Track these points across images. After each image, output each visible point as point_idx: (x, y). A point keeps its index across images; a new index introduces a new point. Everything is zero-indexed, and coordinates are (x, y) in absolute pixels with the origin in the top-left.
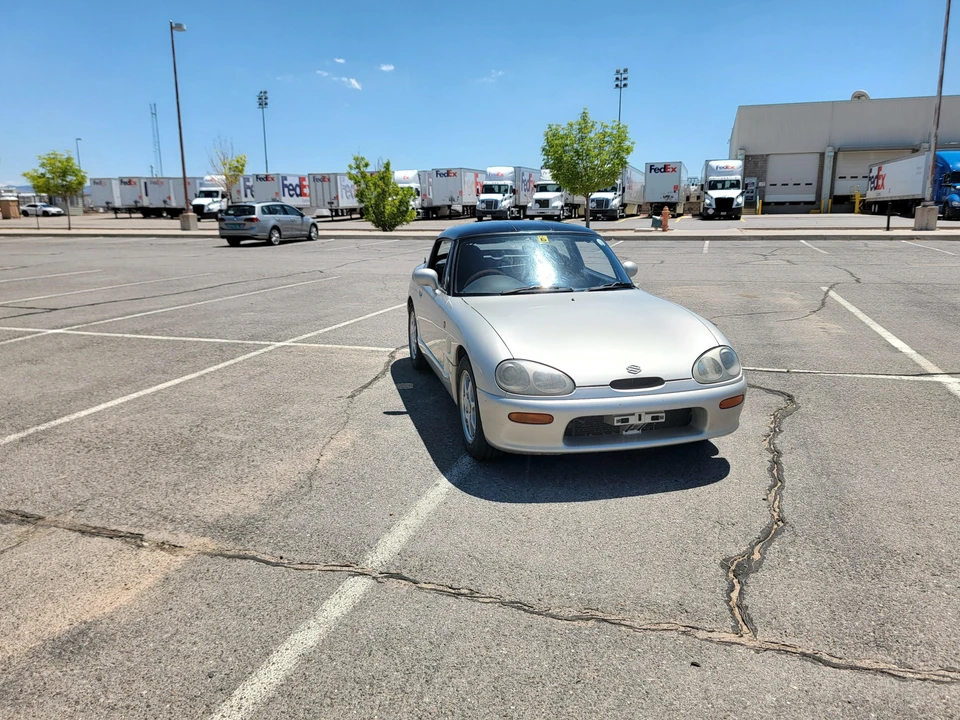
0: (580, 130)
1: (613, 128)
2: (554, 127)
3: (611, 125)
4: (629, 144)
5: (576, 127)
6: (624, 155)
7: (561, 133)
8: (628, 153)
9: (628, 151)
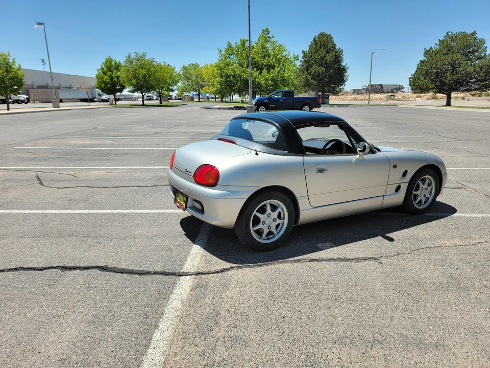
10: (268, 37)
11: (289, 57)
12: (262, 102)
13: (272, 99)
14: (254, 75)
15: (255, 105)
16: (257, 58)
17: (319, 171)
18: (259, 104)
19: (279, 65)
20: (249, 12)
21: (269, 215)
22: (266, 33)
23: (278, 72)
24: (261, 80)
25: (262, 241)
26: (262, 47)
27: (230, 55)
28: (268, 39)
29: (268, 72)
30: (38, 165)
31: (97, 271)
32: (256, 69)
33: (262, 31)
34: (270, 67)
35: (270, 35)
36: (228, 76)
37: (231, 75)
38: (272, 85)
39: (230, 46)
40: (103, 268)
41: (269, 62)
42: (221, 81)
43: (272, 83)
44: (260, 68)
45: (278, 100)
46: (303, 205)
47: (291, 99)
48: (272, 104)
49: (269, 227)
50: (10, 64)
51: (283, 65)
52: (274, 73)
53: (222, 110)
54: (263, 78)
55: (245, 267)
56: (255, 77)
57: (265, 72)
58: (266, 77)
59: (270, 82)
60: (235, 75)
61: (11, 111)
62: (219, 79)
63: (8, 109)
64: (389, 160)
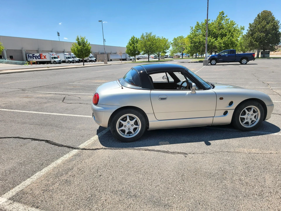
10: (223, 17)
11: (238, 28)
12: (214, 58)
13: (220, 56)
14: (212, 41)
15: (209, 59)
16: (215, 30)
17: (161, 99)
18: (211, 59)
19: (229, 34)
20: (208, 3)
21: (128, 122)
22: (222, 14)
23: (229, 38)
24: (216, 44)
25: (125, 136)
26: (219, 23)
27: (198, 29)
28: (223, 18)
29: (222, 39)
30: (70, 92)
31: (44, 142)
32: (213, 37)
33: (219, 14)
34: (223, 35)
35: (225, 15)
36: (195, 43)
37: (197, 42)
38: (224, 47)
39: (198, 24)
40: (47, 141)
41: (223, 32)
42: (191, 46)
43: (224, 45)
44: (216, 36)
45: (225, 56)
46: (150, 118)
47: (234, 55)
48: (220, 58)
49: (129, 129)
50: (85, 43)
51: (232, 33)
52: (225, 39)
53: (191, 63)
54: (218, 42)
55: (108, 149)
56: (212, 42)
57: (219, 39)
58: (220, 42)
59: (222, 44)
60: (200, 42)
61: (85, 66)
62: (190, 45)
63: (84, 65)
64: (216, 94)
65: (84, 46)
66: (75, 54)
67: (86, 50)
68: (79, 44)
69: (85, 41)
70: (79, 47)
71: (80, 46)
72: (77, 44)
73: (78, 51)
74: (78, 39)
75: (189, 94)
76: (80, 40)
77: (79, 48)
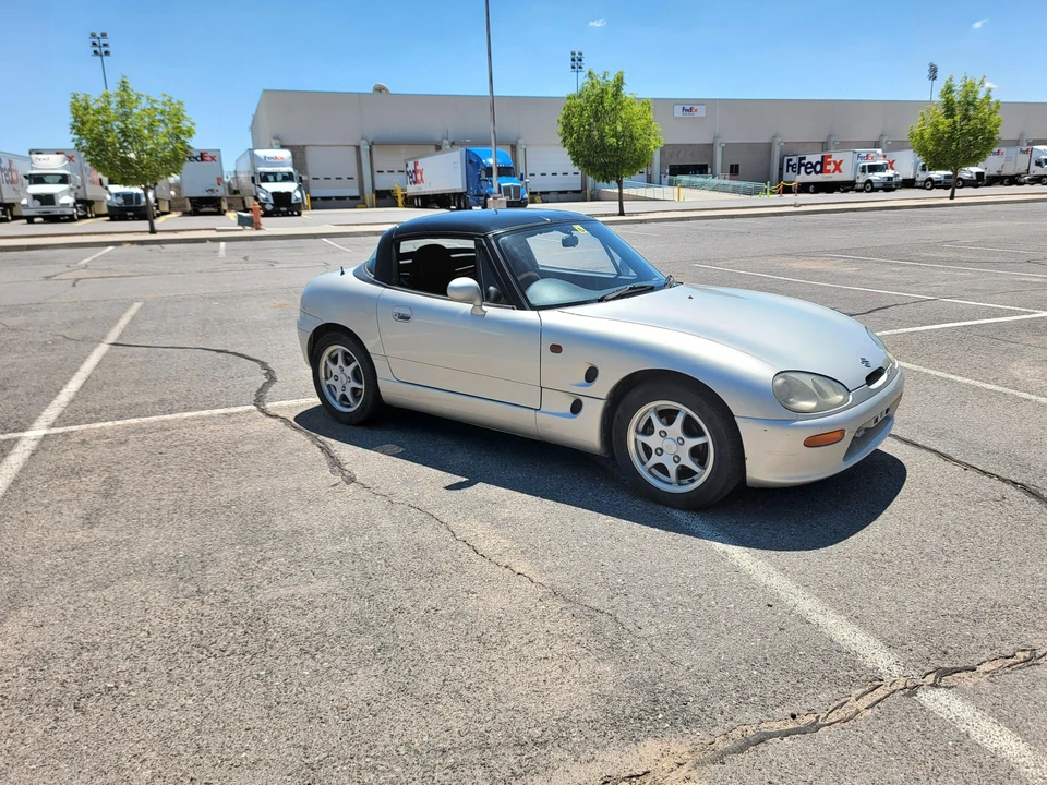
0: (122, 104)
1: (164, 104)
2: (81, 97)
3: (160, 99)
4: (189, 125)
5: (115, 100)
6: (183, 138)
7: (94, 107)
8: (190, 136)
9: (190, 133)
17: (400, 317)
21: (341, 369)
25: (337, 405)
49: (343, 387)
63: (952, 197)
64: (541, 330)
65: (966, 117)
66: (923, 151)
67: (974, 133)
68: (949, 109)
69: (981, 96)
70: (945, 124)
71: (947, 117)
72: (941, 111)
73: (938, 139)
74: (949, 90)
75: (464, 316)
76: (957, 97)
77: (941, 127)
